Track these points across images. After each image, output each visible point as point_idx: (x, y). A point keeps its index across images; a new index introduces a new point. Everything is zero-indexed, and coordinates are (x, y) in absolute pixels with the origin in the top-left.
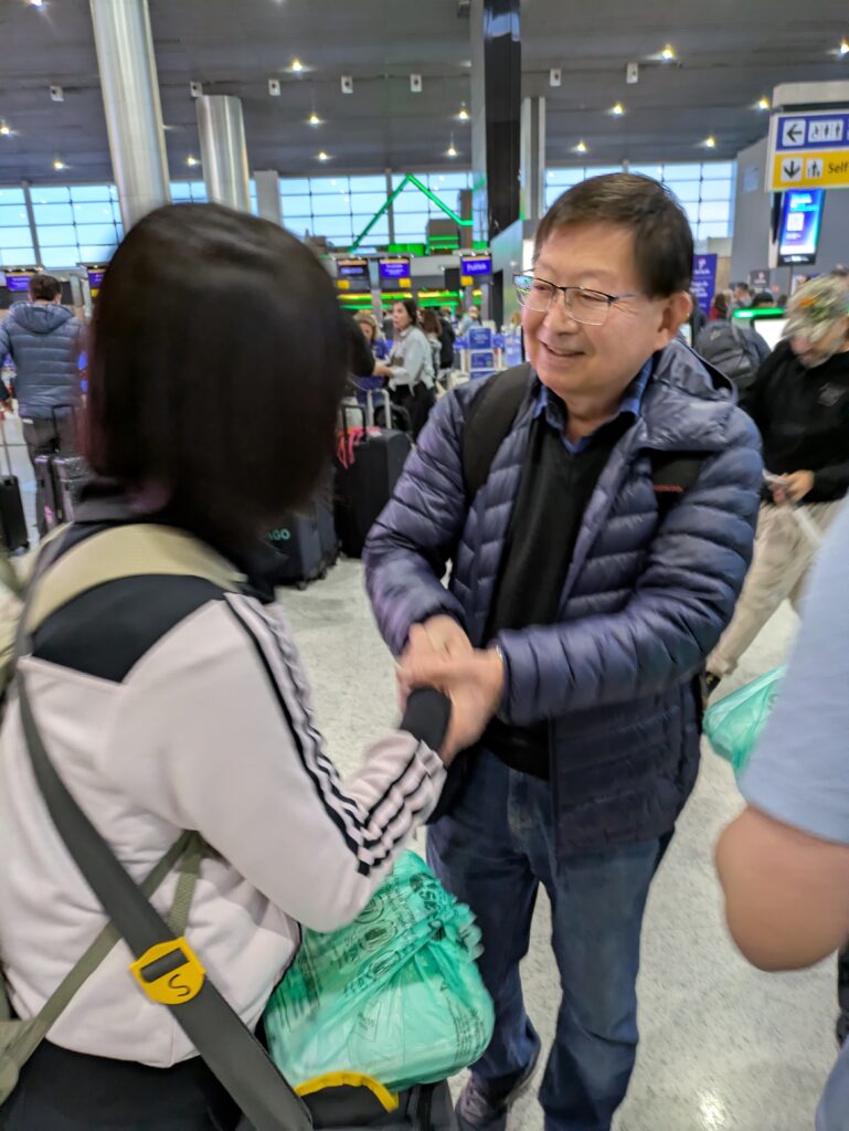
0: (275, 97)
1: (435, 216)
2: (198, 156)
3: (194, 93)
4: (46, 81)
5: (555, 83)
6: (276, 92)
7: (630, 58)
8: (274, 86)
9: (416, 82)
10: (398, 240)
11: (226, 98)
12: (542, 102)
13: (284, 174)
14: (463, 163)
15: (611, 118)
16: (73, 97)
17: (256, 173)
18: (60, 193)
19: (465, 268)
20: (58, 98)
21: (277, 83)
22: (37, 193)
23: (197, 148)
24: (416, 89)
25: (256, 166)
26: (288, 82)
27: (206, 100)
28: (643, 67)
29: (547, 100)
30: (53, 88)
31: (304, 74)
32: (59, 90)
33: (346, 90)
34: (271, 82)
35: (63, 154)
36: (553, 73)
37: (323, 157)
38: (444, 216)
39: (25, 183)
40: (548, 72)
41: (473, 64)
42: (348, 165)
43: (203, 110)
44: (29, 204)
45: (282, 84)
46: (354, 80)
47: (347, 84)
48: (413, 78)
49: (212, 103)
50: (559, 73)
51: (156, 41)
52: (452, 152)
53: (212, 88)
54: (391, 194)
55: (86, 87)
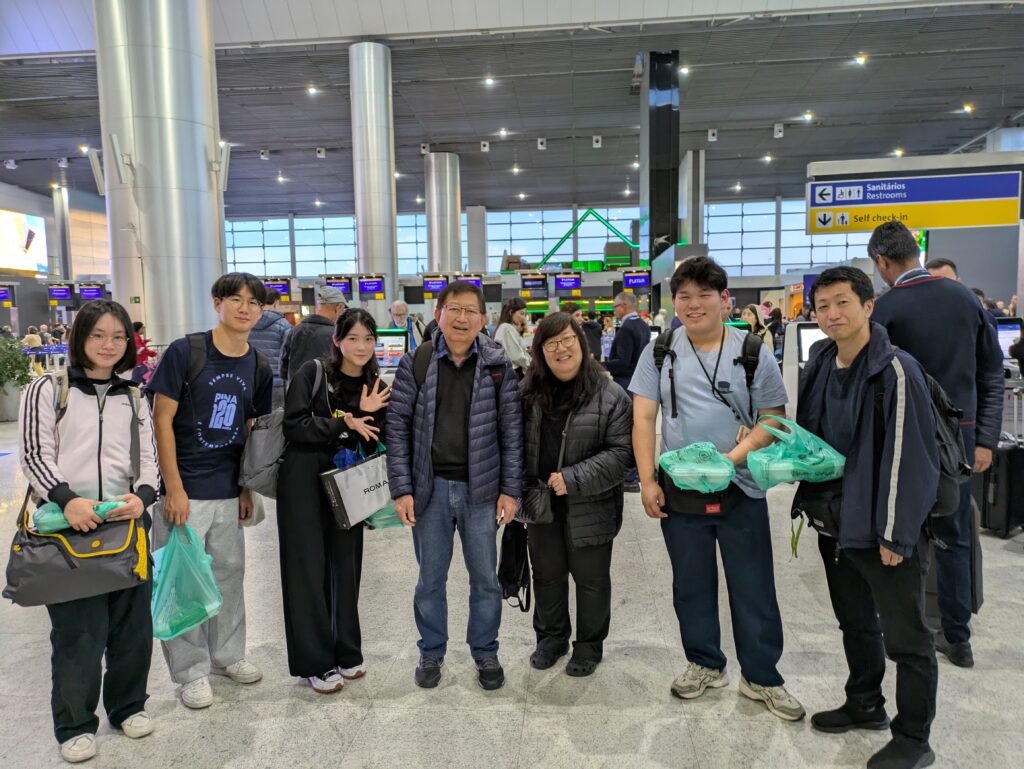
0: (485, 153)
1: (611, 240)
2: (423, 196)
3: (423, 151)
4: (314, 145)
5: (712, 139)
6: (486, 149)
7: (777, 120)
8: (484, 146)
9: (597, 141)
10: (581, 258)
11: (447, 154)
12: (702, 154)
13: (490, 209)
14: (634, 201)
15: (763, 164)
16: (333, 155)
17: (468, 208)
18: (316, 222)
19: (627, 282)
20: (322, 156)
21: (487, 144)
22: (299, 222)
23: (422, 189)
24: (598, 146)
25: (467, 202)
26: (495, 143)
27: (433, 156)
28: (787, 126)
29: (706, 151)
30: (318, 149)
31: (508, 136)
32: (323, 150)
33: (540, 147)
34: (483, 143)
35: (321, 194)
36: (710, 132)
37: (522, 196)
38: (618, 240)
39: (291, 215)
40: (707, 131)
41: (643, 127)
42: (541, 201)
43: (429, 163)
44: (292, 230)
45: (490, 143)
46: (547, 140)
47: (542, 143)
48: (595, 138)
49: (436, 158)
50: (715, 131)
51: (395, 117)
52: (627, 192)
53: (437, 148)
54: (576, 223)
55: (342, 149)
